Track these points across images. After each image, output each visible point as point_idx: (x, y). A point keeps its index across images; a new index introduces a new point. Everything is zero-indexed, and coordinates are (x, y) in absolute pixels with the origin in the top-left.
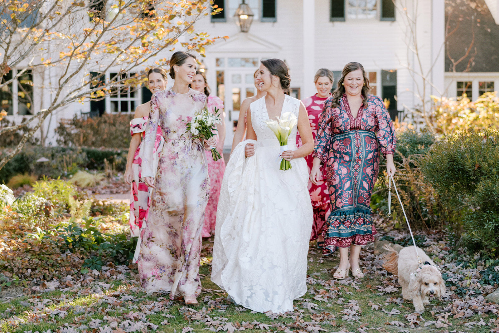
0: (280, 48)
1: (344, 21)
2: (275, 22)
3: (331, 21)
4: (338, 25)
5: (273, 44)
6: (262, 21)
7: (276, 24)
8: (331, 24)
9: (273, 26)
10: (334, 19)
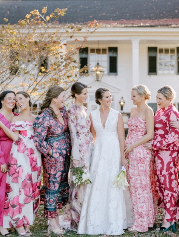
0: (119, 90)
1: (156, 75)
2: (116, 75)
3: (149, 74)
4: (153, 77)
5: (116, 88)
6: (109, 75)
7: (117, 77)
8: (149, 76)
9: (115, 78)
10: (151, 73)
